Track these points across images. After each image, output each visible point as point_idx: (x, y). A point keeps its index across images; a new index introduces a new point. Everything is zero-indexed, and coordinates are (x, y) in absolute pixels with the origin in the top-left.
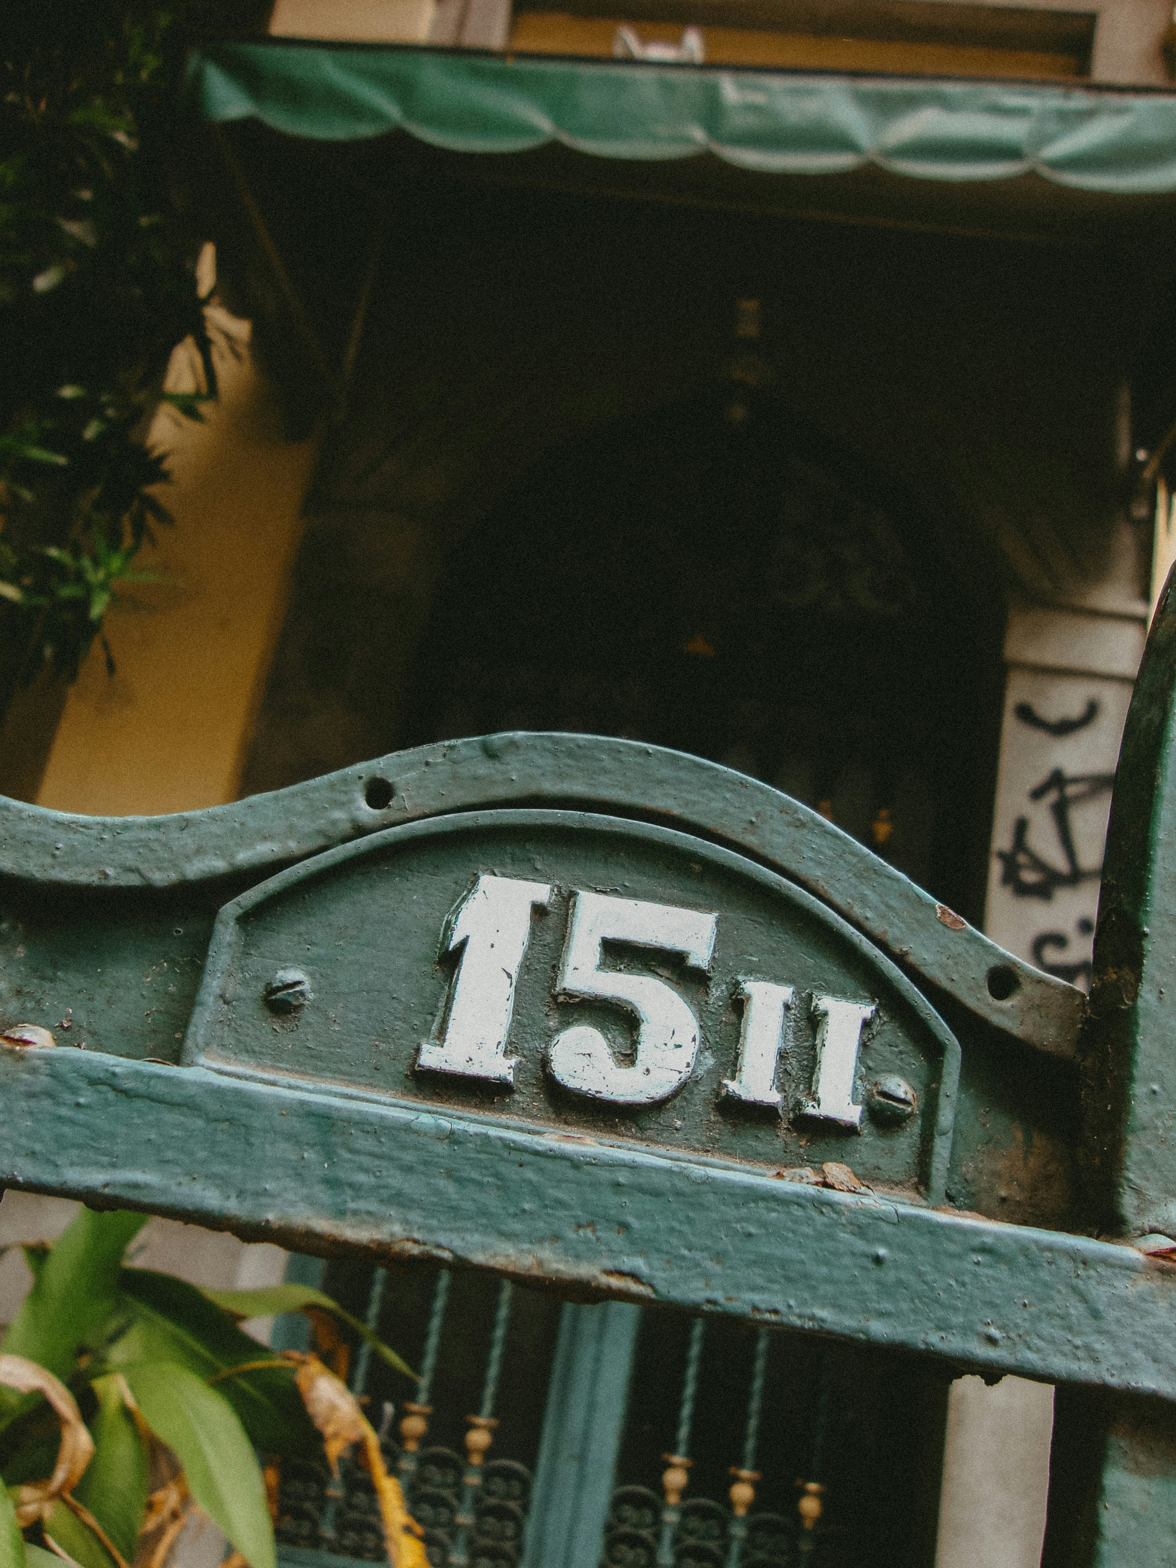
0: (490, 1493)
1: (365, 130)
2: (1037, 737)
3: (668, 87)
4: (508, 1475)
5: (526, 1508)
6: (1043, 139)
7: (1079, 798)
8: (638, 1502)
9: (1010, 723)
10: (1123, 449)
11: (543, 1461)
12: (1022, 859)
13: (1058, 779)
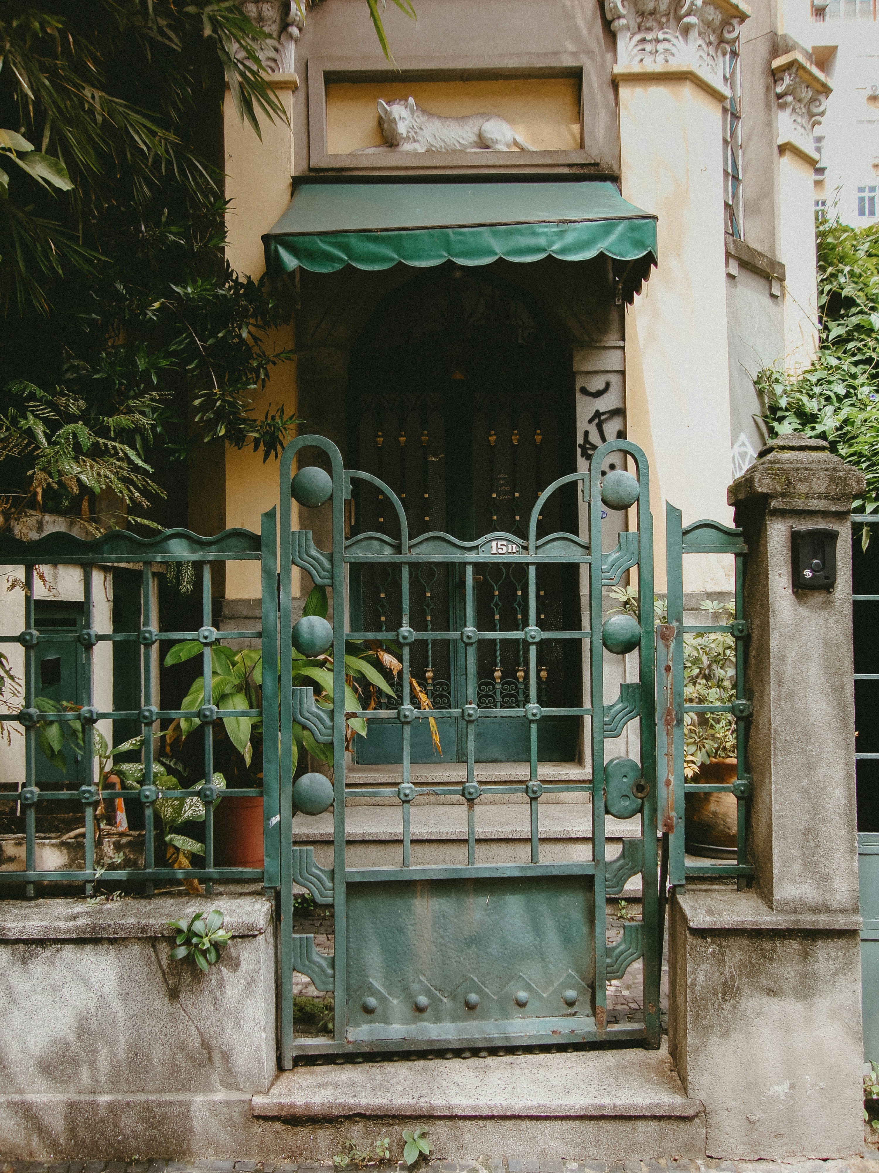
0: (436, 691)
1: (338, 266)
2: (589, 399)
3: (431, 236)
4: (441, 684)
5: (449, 693)
6: (551, 244)
7: (606, 420)
8: (487, 684)
9: (578, 396)
10: (611, 275)
11: (452, 680)
12: (588, 446)
13: (598, 414)
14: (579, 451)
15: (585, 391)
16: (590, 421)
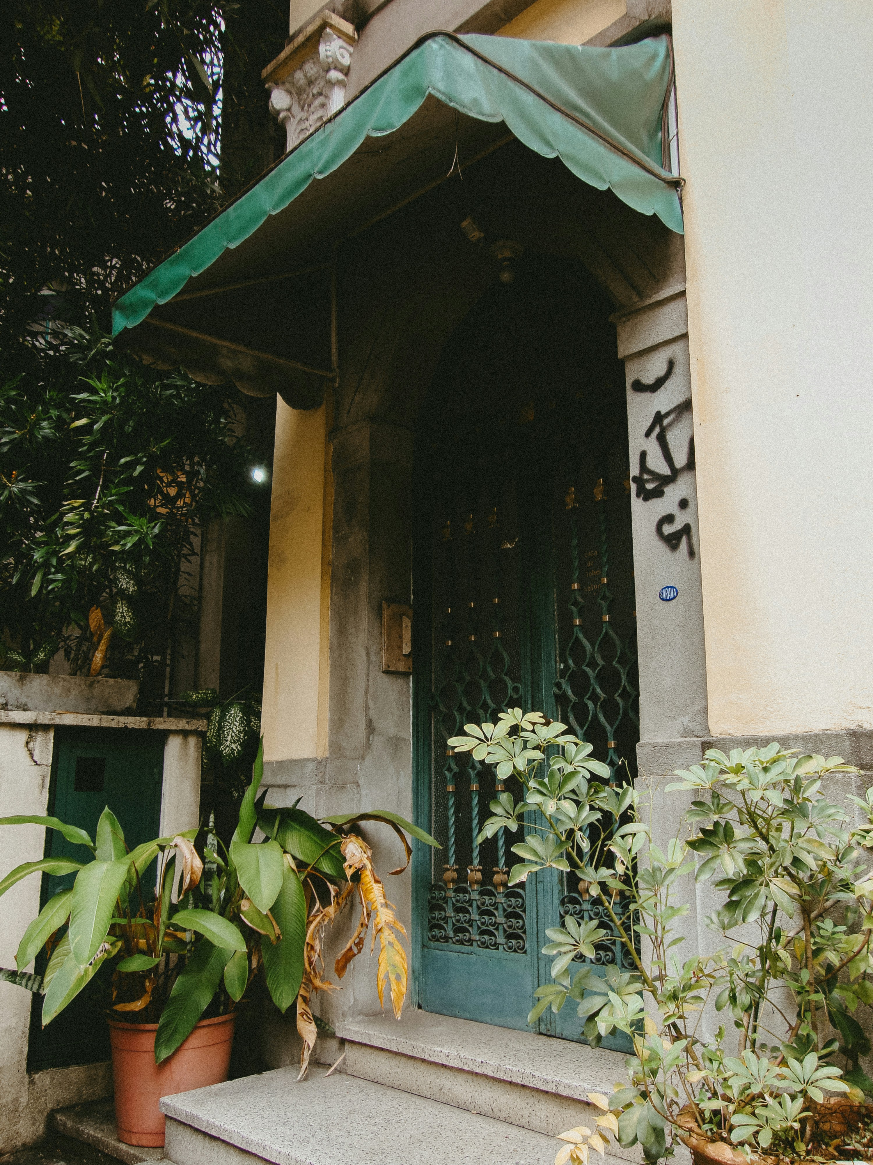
0: (509, 906)
4: (515, 896)
5: (524, 912)
7: (671, 425)
9: (630, 396)
12: (646, 477)
13: (659, 418)
14: (633, 487)
15: (639, 387)
16: (648, 434)
